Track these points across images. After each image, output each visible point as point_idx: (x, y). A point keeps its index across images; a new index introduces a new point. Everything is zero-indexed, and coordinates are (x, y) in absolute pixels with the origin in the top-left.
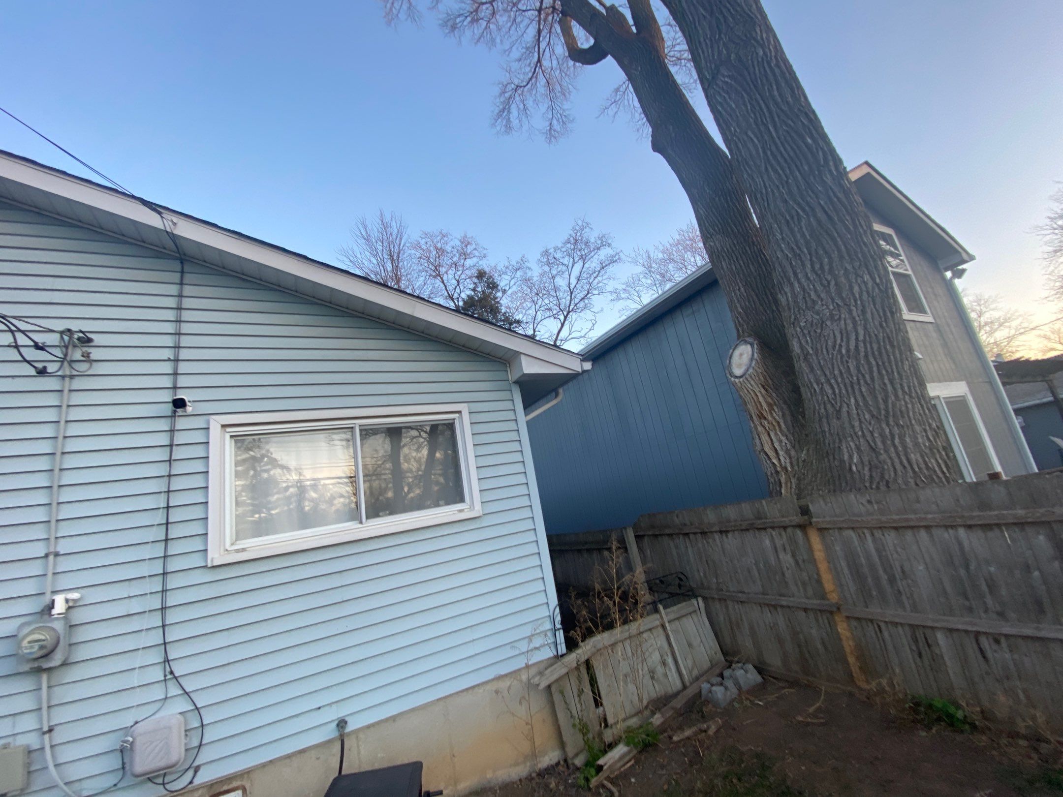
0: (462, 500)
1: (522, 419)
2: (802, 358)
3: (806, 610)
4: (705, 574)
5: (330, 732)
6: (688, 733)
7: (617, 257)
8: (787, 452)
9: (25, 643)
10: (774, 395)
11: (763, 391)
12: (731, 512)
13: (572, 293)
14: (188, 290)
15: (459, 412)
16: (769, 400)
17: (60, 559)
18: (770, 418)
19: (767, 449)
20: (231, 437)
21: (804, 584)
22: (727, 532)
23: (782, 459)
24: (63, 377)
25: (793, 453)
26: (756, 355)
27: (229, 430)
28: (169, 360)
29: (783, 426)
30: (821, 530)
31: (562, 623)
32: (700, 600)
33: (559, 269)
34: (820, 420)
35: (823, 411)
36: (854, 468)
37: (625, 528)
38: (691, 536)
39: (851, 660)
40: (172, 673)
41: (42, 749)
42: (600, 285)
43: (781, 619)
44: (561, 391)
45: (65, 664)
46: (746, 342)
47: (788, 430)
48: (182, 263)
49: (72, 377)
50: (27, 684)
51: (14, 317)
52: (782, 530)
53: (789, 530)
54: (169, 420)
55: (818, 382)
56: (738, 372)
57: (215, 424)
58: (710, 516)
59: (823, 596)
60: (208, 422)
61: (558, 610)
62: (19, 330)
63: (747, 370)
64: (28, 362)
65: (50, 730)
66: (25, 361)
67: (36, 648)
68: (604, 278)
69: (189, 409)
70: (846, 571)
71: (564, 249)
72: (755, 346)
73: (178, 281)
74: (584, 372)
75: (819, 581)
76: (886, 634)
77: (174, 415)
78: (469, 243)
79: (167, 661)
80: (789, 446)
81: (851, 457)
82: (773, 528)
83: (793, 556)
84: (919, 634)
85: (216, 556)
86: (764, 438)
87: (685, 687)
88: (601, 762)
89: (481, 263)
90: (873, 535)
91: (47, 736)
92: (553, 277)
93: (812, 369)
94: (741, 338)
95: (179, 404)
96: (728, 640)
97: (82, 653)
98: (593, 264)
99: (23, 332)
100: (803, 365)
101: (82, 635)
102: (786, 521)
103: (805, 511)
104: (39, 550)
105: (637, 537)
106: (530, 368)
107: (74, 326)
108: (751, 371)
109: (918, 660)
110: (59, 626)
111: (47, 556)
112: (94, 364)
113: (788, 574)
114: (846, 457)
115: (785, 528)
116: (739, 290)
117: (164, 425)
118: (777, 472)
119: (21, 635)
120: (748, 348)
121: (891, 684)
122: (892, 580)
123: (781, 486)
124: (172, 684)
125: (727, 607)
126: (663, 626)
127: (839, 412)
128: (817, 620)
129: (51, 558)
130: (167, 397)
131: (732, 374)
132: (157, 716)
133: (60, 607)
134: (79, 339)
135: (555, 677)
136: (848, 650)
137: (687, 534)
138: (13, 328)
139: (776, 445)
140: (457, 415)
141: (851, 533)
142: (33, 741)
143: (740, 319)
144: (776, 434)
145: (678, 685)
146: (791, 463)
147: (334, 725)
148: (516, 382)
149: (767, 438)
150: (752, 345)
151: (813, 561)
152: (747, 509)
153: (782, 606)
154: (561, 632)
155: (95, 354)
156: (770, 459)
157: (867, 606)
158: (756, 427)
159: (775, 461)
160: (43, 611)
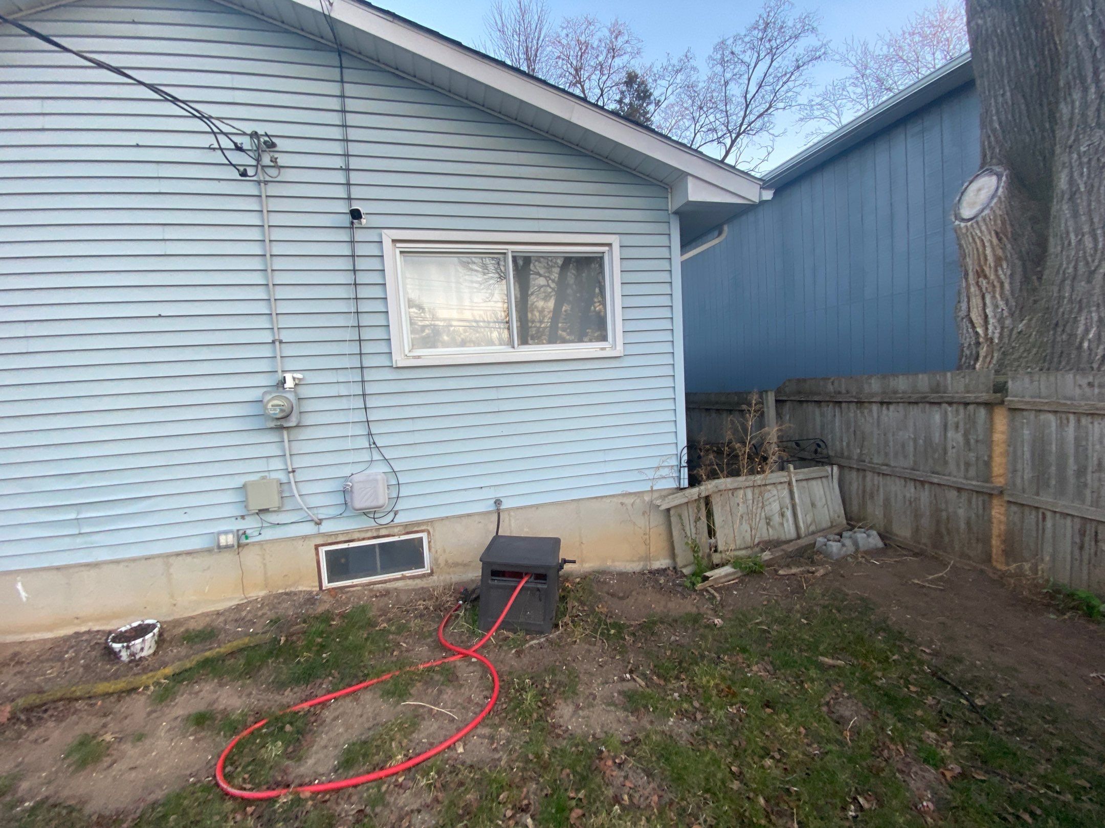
0: (604, 338)
1: (678, 258)
2: (1067, 196)
3: (959, 490)
4: (848, 445)
5: (490, 506)
6: (794, 570)
7: (823, 50)
8: (1001, 320)
9: (269, 406)
10: (1009, 246)
11: (995, 241)
12: (902, 384)
13: (747, 106)
14: (350, 89)
15: (610, 245)
16: (1000, 252)
17: (283, 345)
18: (992, 277)
19: (976, 316)
20: (401, 252)
21: (968, 465)
22: (889, 403)
23: (990, 328)
24: (259, 182)
25: (1008, 322)
26: (1001, 190)
27: (398, 245)
28: (341, 169)
29: (1007, 286)
30: (1013, 410)
31: (689, 462)
32: (835, 468)
33: (735, 71)
34: (1063, 281)
35: (1070, 270)
36: (1086, 345)
37: (766, 392)
38: (844, 405)
39: (995, 542)
40: (374, 443)
41: (289, 483)
42: (789, 94)
43: (925, 496)
44: (726, 228)
45: (297, 426)
46: (992, 172)
47: (1012, 293)
48: (340, 55)
49: (266, 182)
50: (273, 437)
51: (218, 119)
52: (961, 408)
53: (971, 407)
54: (348, 230)
55: (1078, 231)
56: (967, 213)
57: (388, 236)
58: (875, 386)
59: (988, 479)
60: (381, 236)
61: (685, 451)
62: (222, 133)
63: (982, 210)
64: (234, 166)
65: (293, 471)
66: (231, 164)
67: (278, 411)
68: (797, 83)
69: (364, 221)
70: (1027, 455)
71: (747, 39)
72: (1004, 178)
73: (339, 79)
74: (763, 203)
75: (988, 464)
76: (1049, 524)
77: (352, 227)
78: (620, 33)
79: (370, 434)
80: (1006, 313)
81: (1087, 331)
82: (950, 404)
83: (966, 435)
84: (1090, 529)
85: (399, 359)
86: (976, 301)
87: (799, 537)
88: (708, 574)
89: (632, 62)
90: (1079, 421)
91: (291, 475)
92: (726, 83)
93: (1075, 215)
94: (985, 167)
95: (356, 215)
96: (855, 508)
97: (308, 420)
98: (784, 62)
99: (226, 134)
100: (1065, 207)
101: (308, 406)
102: (971, 397)
103: (1000, 388)
104: (267, 337)
105: (777, 401)
106: (696, 193)
107: (261, 129)
108: (986, 212)
109: (1077, 552)
110: (291, 397)
111: (273, 342)
112: (282, 170)
113: (951, 453)
114: (1081, 330)
115: (966, 404)
116: (1003, 95)
117: (344, 236)
118: (978, 344)
119: (265, 400)
120: (994, 179)
121: (1034, 570)
122: (1081, 472)
123: (977, 359)
124: (375, 452)
125: (864, 477)
126: (790, 484)
127: (1092, 273)
128: (970, 502)
129: (277, 343)
130: (343, 207)
131: (958, 217)
132: (367, 472)
133: (289, 384)
134: (265, 142)
135: (677, 502)
136: (995, 532)
137: (840, 402)
138: (216, 130)
139: (989, 311)
140: (605, 249)
141: (1051, 417)
142: (282, 477)
143: (992, 139)
144: (994, 297)
145: (793, 534)
146: (1001, 334)
147: (492, 501)
148: (676, 213)
149: (980, 301)
150: (999, 177)
151: (989, 443)
152: (923, 382)
153: (932, 483)
154: (686, 469)
155: (282, 160)
156: (973, 327)
157: (1038, 494)
158: (968, 287)
159: (980, 330)
160: (278, 385)
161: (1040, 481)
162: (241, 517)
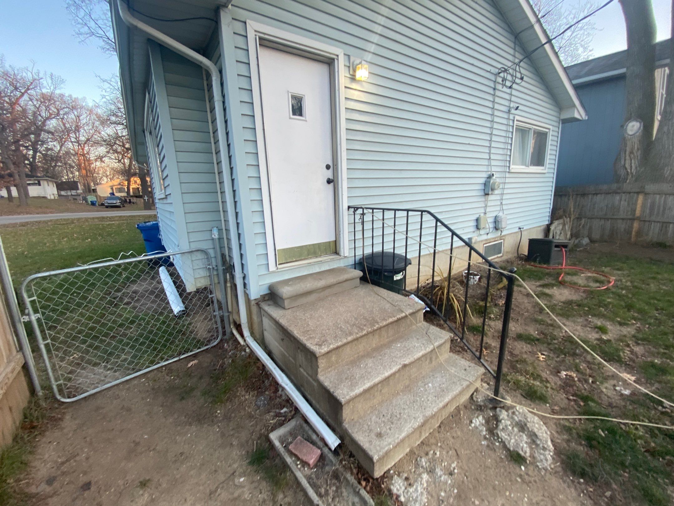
3: (623, 219)
8: (636, 168)
10: (641, 145)
12: (605, 187)
14: (516, 54)
16: (639, 147)
18: (635, 154)
19: (627, 166)
21: (627, 211)
22: (597, 194)
23: (633, 170)
24: (494, 89)
25: (638, 168)
26: (642, 128)
29: (639, 157)
30: (645, 194)
36: (666, 175)
39: (633, 233)
40: (502, 203)
43: (608, 224)
46: (637, 121)
47: (641, 159)
48: (515, 38)
49: (496, 90)
52: (628, 194)
53: (632, 194)
54: (508, 114)
56: (630, 133)
58: (592, 188)
59: (634, 215)
60: (514, 118)
63: (636, 133)
65: (486, 213)
70: (648, 207)
72: (642, 124)
73: (514, 48)
75: (635, 211)
76: (652, 225)
79: (501, 199)
80: (637, 166)
81: (667, 172)
82: (624, 193)
83: (628, 202)
84: (665, 225)
85: (511, 169)
86: (628, 162)
90: (666, 196)
91: (485, 215)
94: (633, 118)
102: (634, 190)
104: (488, 156)
108: (638, 134)
109: (660, 232)
111: (489, 159)
113: (622, 208)
114: (665, 172)
115: (630, 193)
117: (507, 116)
118: (628, 174)
120: (639, 124)
121: (647, 239)
122: (664, 210)
123: (627, 180)
124: (501, 206)
128: (626, 223)
131: (626, 133)
133: (494, 176)
136: (634, 230)
139: (633, 165)
141: (657, 196)
144: (635, 160)
146: (636, 172)
147: (518, 228)
148: (562, 119)
149: (630, 161)
151: (636, 204)
152: (614, 186)
156: (626, 169)
157: (650, 217)
158: (625, 157)
159: (629, 171)
160: (490, 177)
161: (651, 214)
162: (474, 232)
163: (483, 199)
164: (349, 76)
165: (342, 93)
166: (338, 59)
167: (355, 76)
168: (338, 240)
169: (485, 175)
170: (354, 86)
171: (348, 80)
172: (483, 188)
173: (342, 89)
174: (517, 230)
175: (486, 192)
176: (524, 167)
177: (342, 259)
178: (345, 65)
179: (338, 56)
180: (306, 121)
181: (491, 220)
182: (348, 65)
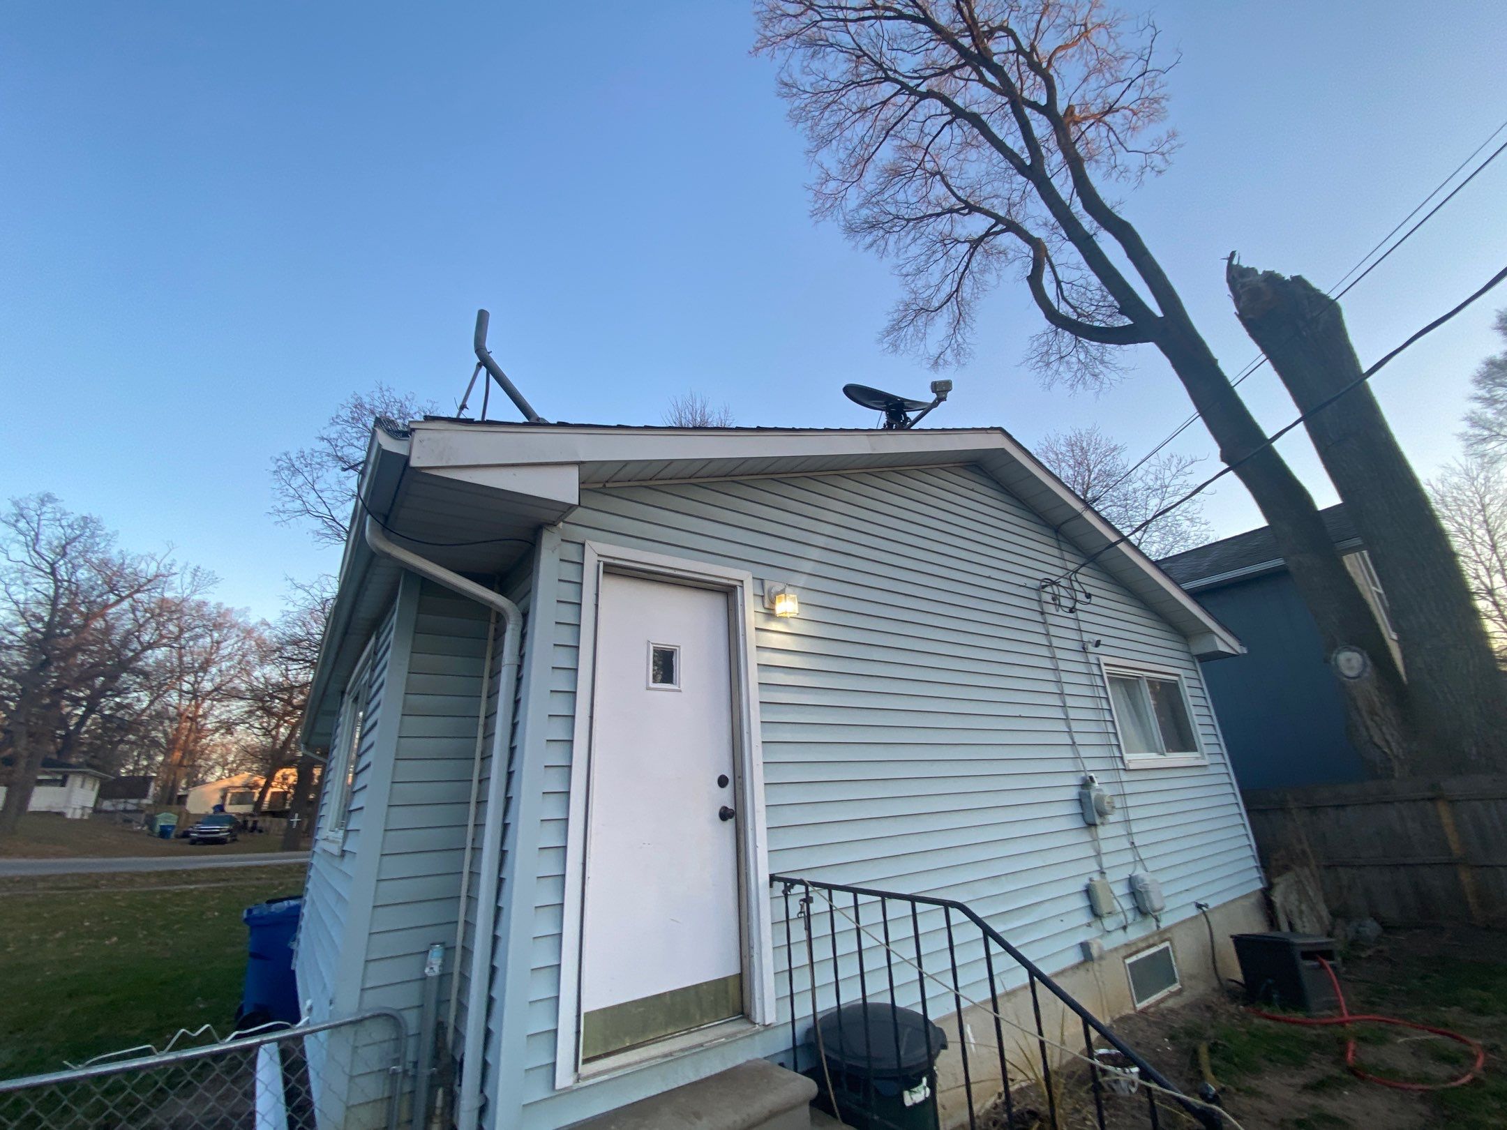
0: (1195, 749)
3: (1430, 865)
5: (1194, 910)
8: (1400, 744)
10: (1387, 696)
11: (1377, 692)
12: (1352, 790)
14: (1065, 555)
15: (1179, 676)
16: (1383, 701)
18: (1382, 715)
21: (1430, 845)
22: (1344, 806)
24: (1042, 613)
25: (1405, 744)
26: (1368, 662)
29: (1394, 723)
30: (1452, 802)
40: (1133, 843)
43: (1402, 876)
46: (1352, 649)
47: (1400, 726)
48: (1056, 532)
49: (1045, 614)
52: (1410, 803)
53: (1418, 803)
56: (1350, 673)
57: (1101, 661)
58: (1324, 793)
59: (1448, 852)
63: (1362, 674)
65: (1105, 872)
70: (1471, 832)
72: (1364, 654)
75: (1445, 842)
77: (1085, 651)
79: (1129, 834)
80: (1400, 739)
82: (1401, 802)
83: (1422, 824)
86: (1374, 730)
91: (1104, 876)
94: (1342, 645)
102: (1415, 795)
104: (1068, 739)
106: (1220, 646)
111: (1073, 744)
113: (1415, 839)
115: (1414, 801)
117: (1083, 658)
118: (1390, 760)
120: (1357, 655)
124: (1134, 852)
128: (1441, 873)
130: (1078, 636)
131: (1343, 675)
139: (1389, 738)
141: (1478, 803)
144: (1387, 728)
146: (1403, 753)
147: (1194, 906)
148: (1197, 656)
149: (1378, 731)
150: (1359, 653)
151: (1441, 828)
152: (1372, 787)
153: (1404, 865)
154: (1262, 869)
156: (1379, 747)
157: (1488, 855)
158: (1364, 722)
159: (1388, 751)
160: (1087, 783)
161: (1486, 846)
162: (1089, 925)
163: (1085, 837)
164: (763, 611)
165: (751, 639)
166: (742, 587)
167: (774, 610)
168: (746, 972)
169: (1074, 780)
170: (774, 626)
171: (761, 618)
172: (1080, 811)
173: (751, 632)
174: (1193, 912)
175: (1090, 821)
176: (1154, 755)
177: (758, 1032)
178: (755, 595)
179: (742, 581)
180: (680, 691)
181: (1121, 890)
182: (761, 594)
